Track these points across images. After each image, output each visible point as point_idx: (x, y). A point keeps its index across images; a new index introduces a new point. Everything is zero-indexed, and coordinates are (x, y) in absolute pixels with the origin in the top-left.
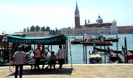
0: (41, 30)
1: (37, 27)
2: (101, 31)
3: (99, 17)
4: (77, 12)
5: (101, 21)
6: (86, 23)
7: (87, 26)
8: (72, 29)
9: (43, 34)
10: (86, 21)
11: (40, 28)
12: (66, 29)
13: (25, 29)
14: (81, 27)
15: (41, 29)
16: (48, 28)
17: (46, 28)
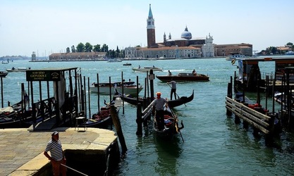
0: (94, 50)
1: (88, 45)
2: (188, 52)
3: (186, 30)
4: (150, 21)
5: (188, 36)
6: (165, 39)
7: (166, 43)
8: (143, 48)
9: (97, 56)
10: (165, 36)
11: (91, 47)
12: (133, 49)
13: (68, 48)
14: (156, 46)
15: (93, 48)
16: (105, 47)
17: (101, 47)
